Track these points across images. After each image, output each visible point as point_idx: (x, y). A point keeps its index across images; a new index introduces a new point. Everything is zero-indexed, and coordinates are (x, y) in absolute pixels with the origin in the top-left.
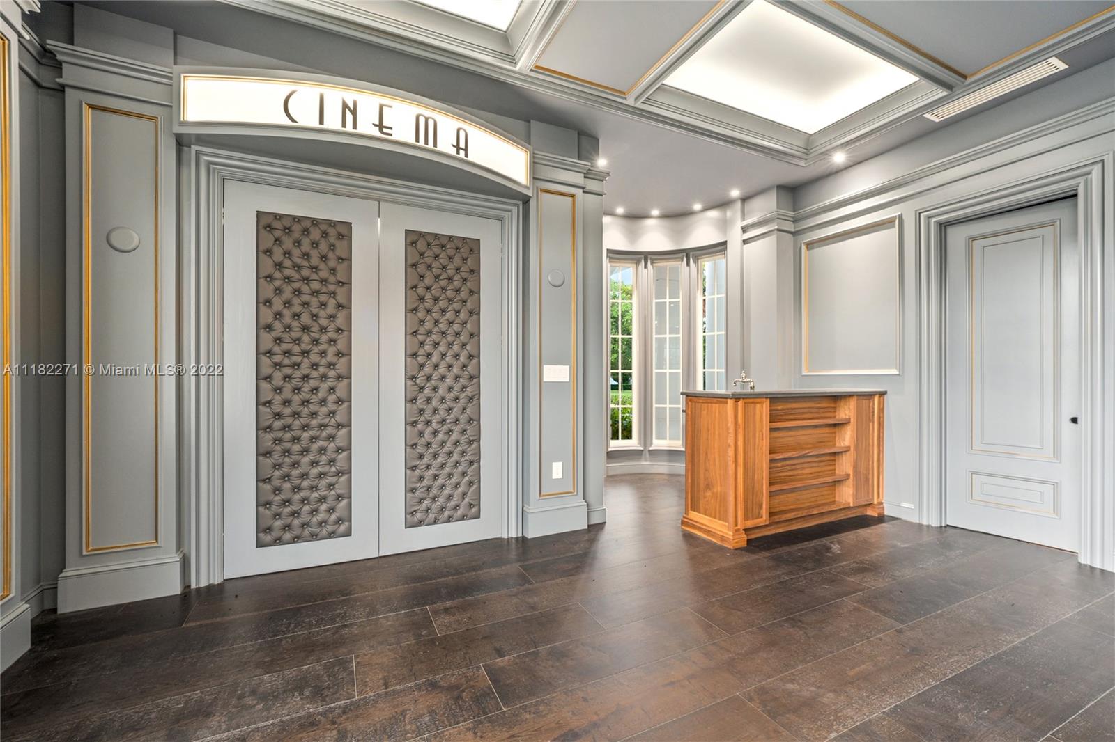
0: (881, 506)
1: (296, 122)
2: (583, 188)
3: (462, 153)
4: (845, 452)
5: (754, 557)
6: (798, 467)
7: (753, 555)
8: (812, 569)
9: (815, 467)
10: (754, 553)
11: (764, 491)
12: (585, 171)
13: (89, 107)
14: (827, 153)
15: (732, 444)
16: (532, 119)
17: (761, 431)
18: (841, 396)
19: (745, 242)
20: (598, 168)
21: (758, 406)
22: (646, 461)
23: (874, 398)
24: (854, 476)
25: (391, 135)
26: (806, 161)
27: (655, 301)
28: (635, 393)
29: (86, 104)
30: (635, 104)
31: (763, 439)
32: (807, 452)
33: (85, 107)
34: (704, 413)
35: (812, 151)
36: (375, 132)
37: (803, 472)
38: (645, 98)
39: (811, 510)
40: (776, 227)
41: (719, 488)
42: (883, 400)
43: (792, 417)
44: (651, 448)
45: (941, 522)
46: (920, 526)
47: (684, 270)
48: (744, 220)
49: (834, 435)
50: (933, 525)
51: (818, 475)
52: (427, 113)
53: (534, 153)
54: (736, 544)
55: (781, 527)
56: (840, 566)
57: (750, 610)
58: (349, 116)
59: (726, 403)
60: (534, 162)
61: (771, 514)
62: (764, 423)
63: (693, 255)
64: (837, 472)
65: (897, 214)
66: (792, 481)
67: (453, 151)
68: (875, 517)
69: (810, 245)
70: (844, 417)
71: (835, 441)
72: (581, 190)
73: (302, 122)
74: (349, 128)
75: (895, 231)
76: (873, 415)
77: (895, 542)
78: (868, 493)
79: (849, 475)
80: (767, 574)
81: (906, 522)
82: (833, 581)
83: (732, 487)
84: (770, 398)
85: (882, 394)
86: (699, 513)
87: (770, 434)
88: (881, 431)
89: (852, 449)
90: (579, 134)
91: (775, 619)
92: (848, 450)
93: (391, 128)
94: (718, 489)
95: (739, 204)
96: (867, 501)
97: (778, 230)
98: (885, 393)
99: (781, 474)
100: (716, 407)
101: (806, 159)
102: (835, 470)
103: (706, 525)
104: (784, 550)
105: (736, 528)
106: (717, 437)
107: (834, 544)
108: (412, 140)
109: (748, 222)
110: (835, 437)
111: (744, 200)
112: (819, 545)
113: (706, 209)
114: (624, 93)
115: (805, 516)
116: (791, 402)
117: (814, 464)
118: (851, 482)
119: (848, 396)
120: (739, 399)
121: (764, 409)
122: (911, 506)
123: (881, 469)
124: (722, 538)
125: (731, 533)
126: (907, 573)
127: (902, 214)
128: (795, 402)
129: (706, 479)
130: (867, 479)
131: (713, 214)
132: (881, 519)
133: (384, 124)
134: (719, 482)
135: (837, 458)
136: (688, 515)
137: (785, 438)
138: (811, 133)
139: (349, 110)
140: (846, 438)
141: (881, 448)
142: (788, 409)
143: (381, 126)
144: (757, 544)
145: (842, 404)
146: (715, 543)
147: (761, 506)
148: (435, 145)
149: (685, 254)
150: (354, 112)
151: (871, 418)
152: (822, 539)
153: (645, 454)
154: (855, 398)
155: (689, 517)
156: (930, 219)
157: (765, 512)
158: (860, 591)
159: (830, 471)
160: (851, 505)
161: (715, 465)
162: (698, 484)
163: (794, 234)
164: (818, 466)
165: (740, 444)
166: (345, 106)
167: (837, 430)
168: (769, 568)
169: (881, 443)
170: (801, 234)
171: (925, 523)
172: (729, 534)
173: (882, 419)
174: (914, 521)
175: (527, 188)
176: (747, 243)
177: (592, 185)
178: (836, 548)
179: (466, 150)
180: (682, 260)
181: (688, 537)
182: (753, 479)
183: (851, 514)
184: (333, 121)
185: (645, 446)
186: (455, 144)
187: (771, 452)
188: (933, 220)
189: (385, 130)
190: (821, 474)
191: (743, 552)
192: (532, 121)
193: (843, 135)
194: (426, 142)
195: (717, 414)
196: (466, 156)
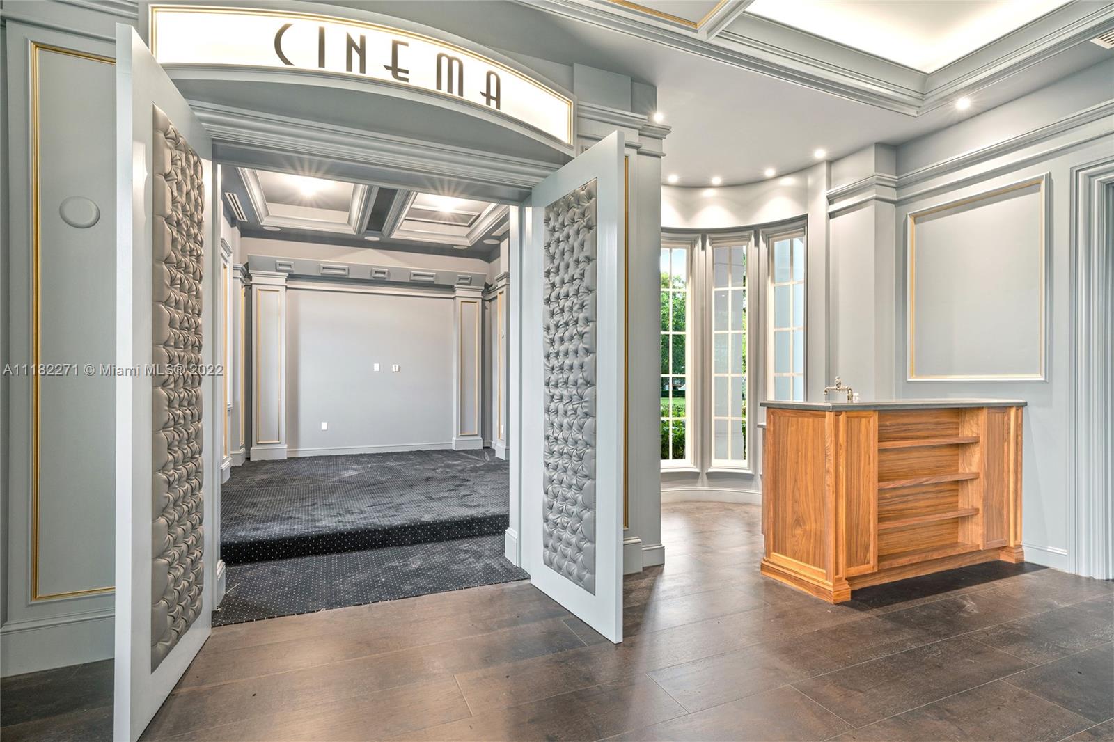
0: (1020, 550)
1: (292, 64)
2: (637, 148)
3: (493, 103)
4: (972, 480)
5: (864, 615)
6: (910, 498)
7: (862, 613)
8: (946, 635)
9: (933, 498)
10: (862, 610)
11: (872, 530)
12: (640, 127)
13: (37, 46)
14: (947, 99)
15: (832, 470)
16: (577, 62)
17: (868, 453)
18: (965, 408)
19: (832, 215)
20: (656, 123)
21: (864, 421)
22: (703, 486)
23: (1010, 411)
24: (984, 510)
25: (407, 80)
26: (918, 110)
27: (714, 290)
28: (688, 402)
29: (32, 42)
30: (708, 38)
31: (869, 464)
32: (924, 479)
33: (31, 46)
34: (792, 429)
35: (928, 95)
36: (388, 76)
37: (917, 504)
38: (720, 30)
39: (931, 553)
40: (874, 195)
41: (813, 525)
42: (1022, 413)
43: (903, 434)
44: (710, 470)
45: (1107, 574)
46: (1077, 578)
47: (754, 251)
48: (830, 189)
49: (955, 458)
50: (1097, 577)
51: (936, 509)
52: (451, 53)
53: (578, 105)
54: (838, 598)
55: (891, 576)
56: (983, 632)
57: (875, 691)
58: (356, 57)
59: (824, 417)
60: (578, 116)
61: (881, 558)
62: (872, 443)
63: (763, 232)
64: (960, 505)
65: (1044, 174)
66: (903, 516)
67: (482, 101)
68: (1012, 564)
69: (919, 218)
70: (970, 435)
71: (958, 465)
72: (636, 151)
73: (298, 64)
74: (356, 71)
75: (1041, 195)
76: (1009, 433)
77: (1050, 600)
78: (1002, 533)
79: (977, 510)
80: (886, 640)
81: (1054, 571)
82: (979, 653)
83: (832, 525)
84: (879, 411)
85: (1020, 406)
86: (786, 555)
87: (879, 456)
88: (1019, 453)
89: (981, 476)
90: (632, 80)
91: (912, 706)
92: (975, 477)
93: (407, 72)
94: (811, 526)
95: (823, 169)
96: (1001, 543)
97: (877, 199)
98: (1026, 404)
99: (890, 508)
100: (808, 422)
101: (919, 107)
102: (957, 502)
103: (795, 572)
104: (901, 607)
105: (837, 576)
106: (810, 459)
107: (967, 600)
108: (432, 86)
109: (837, 188)
110: (958, 460)
111: (831, 162)
112: (946, 601)
113: (780, 176)
114: (695, 24)
115: (921, 562)
116: (902, 416)
117: (930, 495)
118: (979, 518)
119: (978, 408)
120: (841, 412)
121: (871, 425)
122: (1064, 552)
123: (1019, 502)
124: (818, 590)
125: (831, 584)
126: (1080, 646)
127: (1050, 173)
128: (908, 416)
129: (794, 512)
130: (1001, 515)
131: (789, 181)
132: (1020, 568)
133: (399, 66)
134: (813, 518)
135: (960, 488)
136: (769, 557)
137: (897, 463)
138: (928, 72)
139: (356, 48)
140: (973, 463)
141: (1019, 475)
142: (898, 425)
143: (394, 68)
144: (863, 598)
145: (967, 418)
146: (808, 596)
147: (867, 549)
148: (461, 93)
149: (753, 232)
150: (362, 52)
151: (1005, 435)
152: (949, 593)
153: (702, 477)
154: (985, 411)
155: (770, 560)
156: (1092, 179)
157: (872, 556)
158: (1020, 668)
159: (951, 503)
160: (981, 548)
161: (807, 495)
162: (784, 520)
163: (897, 203)
164: (936, 498)
165: (842, 469)
166: (350, 44)
167: (960, 452)
168: (887, 632)
169: (1019, 470)
170: (907, 203)
171: (1083, 574)
172: (828, 585)
173: (1019, 438)
174: (1067, 571)
175: (570, 147)
176: (834, 217)
177: (648, 145)
178: (970, 605)
179: (498, 99)
180: (750, 239)
181: (770, 586)
182: (858, 514)
183: (979, 559)
184: (336, 63)
185: (702, 467)
186: (485, 92)
187: (880, 480)
188: (1096, 180)
189: (400, 74)
190: (940, 507)
191: (849, 608)
192: (576, 65)
193: (970, 75)
194: (450, 89)
195: (810, 432)
196: (498, 106)
